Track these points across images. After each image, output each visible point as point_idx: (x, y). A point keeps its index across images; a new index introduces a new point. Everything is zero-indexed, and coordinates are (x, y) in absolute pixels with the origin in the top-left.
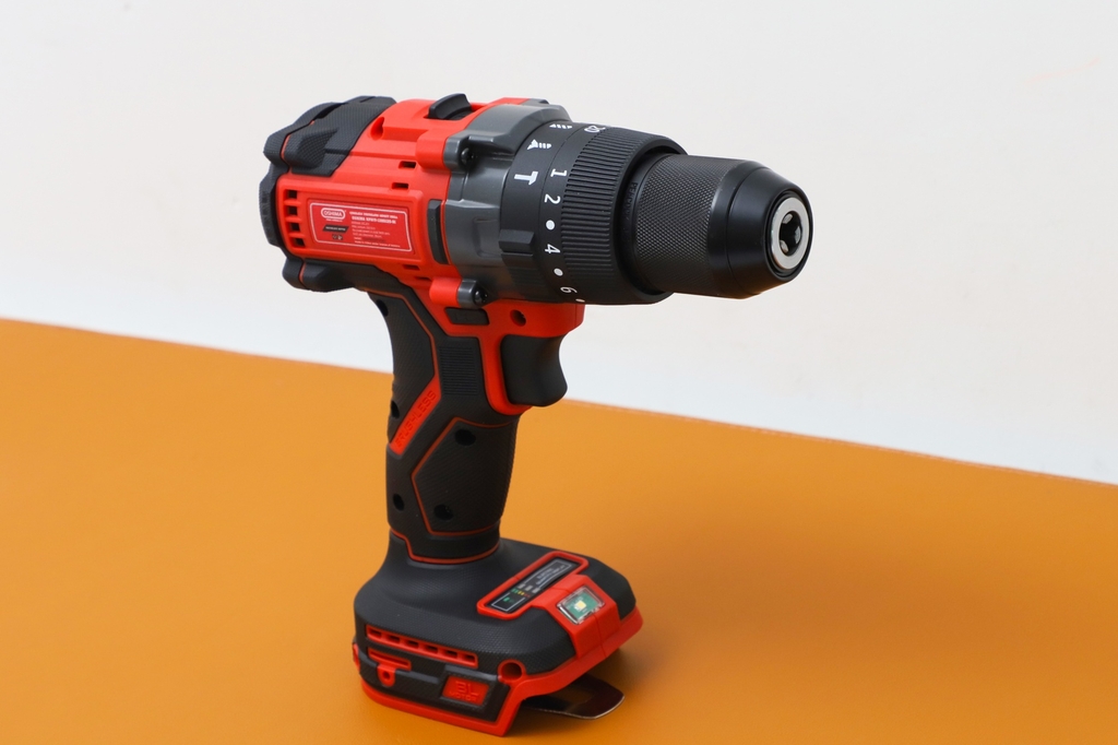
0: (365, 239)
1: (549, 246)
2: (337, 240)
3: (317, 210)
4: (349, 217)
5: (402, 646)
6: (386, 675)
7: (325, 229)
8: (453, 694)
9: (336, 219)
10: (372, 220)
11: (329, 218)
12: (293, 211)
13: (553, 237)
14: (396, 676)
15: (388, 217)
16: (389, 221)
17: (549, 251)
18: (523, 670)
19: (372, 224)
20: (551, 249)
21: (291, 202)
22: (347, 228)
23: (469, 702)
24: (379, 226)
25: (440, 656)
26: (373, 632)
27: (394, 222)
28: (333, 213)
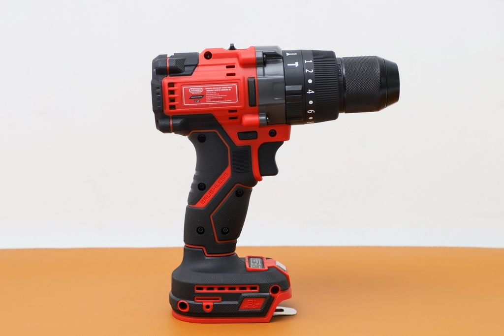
0: (212, 100)
1: (309, 90)
2: (196, 102)
3: (187, 90)
4: (205, 90)
5: (216, 291)
6: (208, 307)
7: (191, 98)
8: (245, 307)
9: (197, 93)
10: (217, 90)
11: (193, 93)
12: (172, 92)
13: (311, 87)
14: (214, 305)
15: (227, 88)
16: (227, 90)
17: (309, 93)
18: (280, 289)
19: (217, 92)
20: (310, 92)
21: (171, 88)
22: (203, 96)
23: (254, 309)
24: (220, 93)
25: (237, 291)
26: (198, 289)
27: (230, 90)
28: (196, 90)
